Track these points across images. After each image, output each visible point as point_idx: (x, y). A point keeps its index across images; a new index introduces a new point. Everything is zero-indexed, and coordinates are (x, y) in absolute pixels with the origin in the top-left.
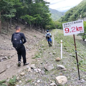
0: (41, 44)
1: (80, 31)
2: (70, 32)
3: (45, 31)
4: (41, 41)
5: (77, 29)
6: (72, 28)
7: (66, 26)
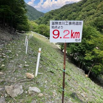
0: (6, 48)
1: (76, 38)
2: (61, 38)
3: (15, 32)
4: (7, 45)
5: (72, 35)
6: (64, 32)
7: (55, 26)
